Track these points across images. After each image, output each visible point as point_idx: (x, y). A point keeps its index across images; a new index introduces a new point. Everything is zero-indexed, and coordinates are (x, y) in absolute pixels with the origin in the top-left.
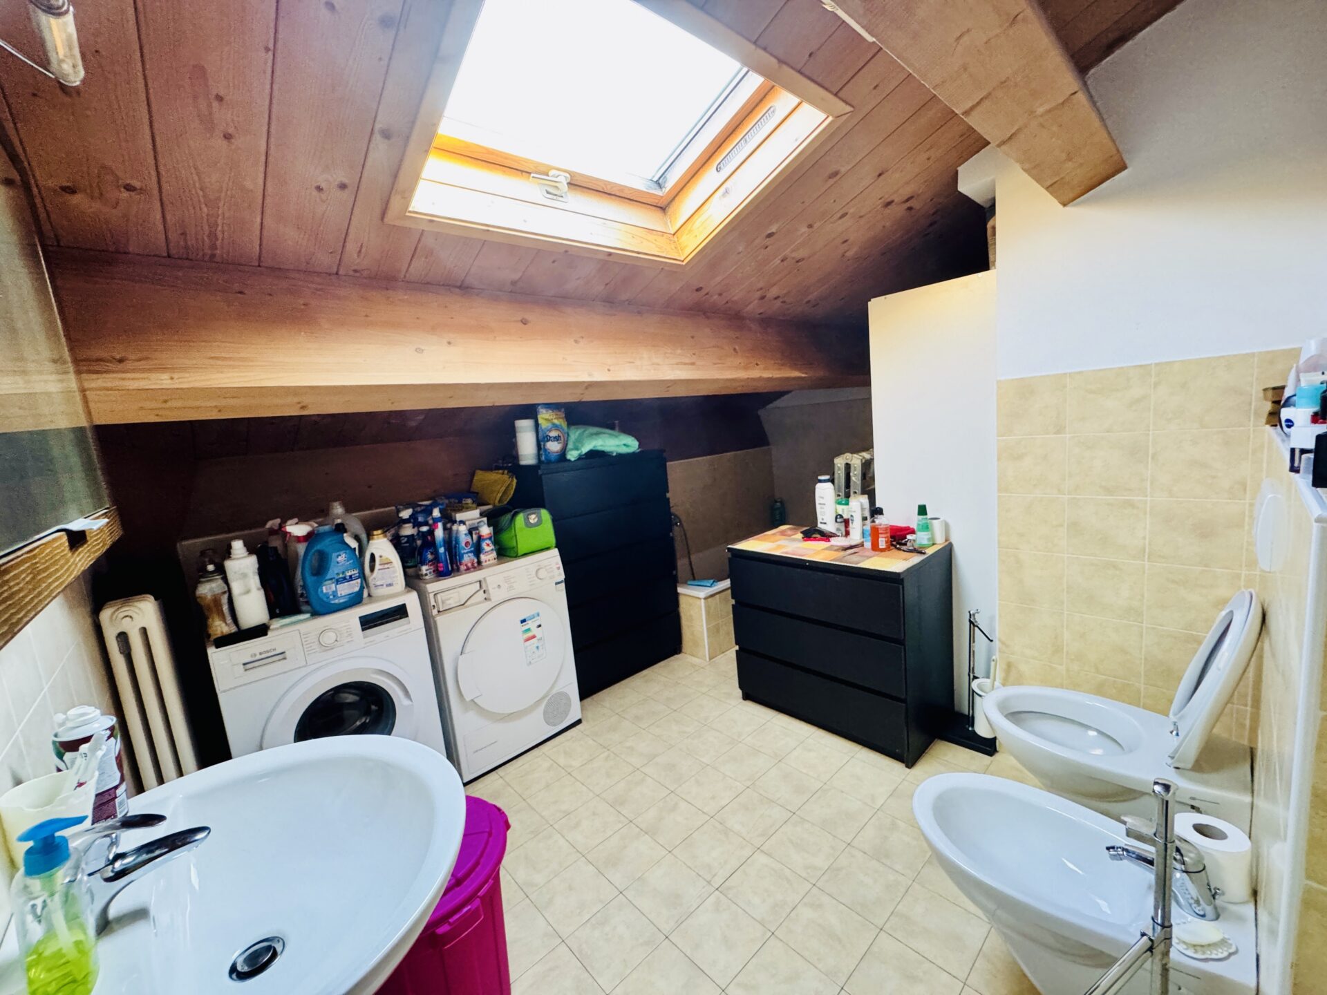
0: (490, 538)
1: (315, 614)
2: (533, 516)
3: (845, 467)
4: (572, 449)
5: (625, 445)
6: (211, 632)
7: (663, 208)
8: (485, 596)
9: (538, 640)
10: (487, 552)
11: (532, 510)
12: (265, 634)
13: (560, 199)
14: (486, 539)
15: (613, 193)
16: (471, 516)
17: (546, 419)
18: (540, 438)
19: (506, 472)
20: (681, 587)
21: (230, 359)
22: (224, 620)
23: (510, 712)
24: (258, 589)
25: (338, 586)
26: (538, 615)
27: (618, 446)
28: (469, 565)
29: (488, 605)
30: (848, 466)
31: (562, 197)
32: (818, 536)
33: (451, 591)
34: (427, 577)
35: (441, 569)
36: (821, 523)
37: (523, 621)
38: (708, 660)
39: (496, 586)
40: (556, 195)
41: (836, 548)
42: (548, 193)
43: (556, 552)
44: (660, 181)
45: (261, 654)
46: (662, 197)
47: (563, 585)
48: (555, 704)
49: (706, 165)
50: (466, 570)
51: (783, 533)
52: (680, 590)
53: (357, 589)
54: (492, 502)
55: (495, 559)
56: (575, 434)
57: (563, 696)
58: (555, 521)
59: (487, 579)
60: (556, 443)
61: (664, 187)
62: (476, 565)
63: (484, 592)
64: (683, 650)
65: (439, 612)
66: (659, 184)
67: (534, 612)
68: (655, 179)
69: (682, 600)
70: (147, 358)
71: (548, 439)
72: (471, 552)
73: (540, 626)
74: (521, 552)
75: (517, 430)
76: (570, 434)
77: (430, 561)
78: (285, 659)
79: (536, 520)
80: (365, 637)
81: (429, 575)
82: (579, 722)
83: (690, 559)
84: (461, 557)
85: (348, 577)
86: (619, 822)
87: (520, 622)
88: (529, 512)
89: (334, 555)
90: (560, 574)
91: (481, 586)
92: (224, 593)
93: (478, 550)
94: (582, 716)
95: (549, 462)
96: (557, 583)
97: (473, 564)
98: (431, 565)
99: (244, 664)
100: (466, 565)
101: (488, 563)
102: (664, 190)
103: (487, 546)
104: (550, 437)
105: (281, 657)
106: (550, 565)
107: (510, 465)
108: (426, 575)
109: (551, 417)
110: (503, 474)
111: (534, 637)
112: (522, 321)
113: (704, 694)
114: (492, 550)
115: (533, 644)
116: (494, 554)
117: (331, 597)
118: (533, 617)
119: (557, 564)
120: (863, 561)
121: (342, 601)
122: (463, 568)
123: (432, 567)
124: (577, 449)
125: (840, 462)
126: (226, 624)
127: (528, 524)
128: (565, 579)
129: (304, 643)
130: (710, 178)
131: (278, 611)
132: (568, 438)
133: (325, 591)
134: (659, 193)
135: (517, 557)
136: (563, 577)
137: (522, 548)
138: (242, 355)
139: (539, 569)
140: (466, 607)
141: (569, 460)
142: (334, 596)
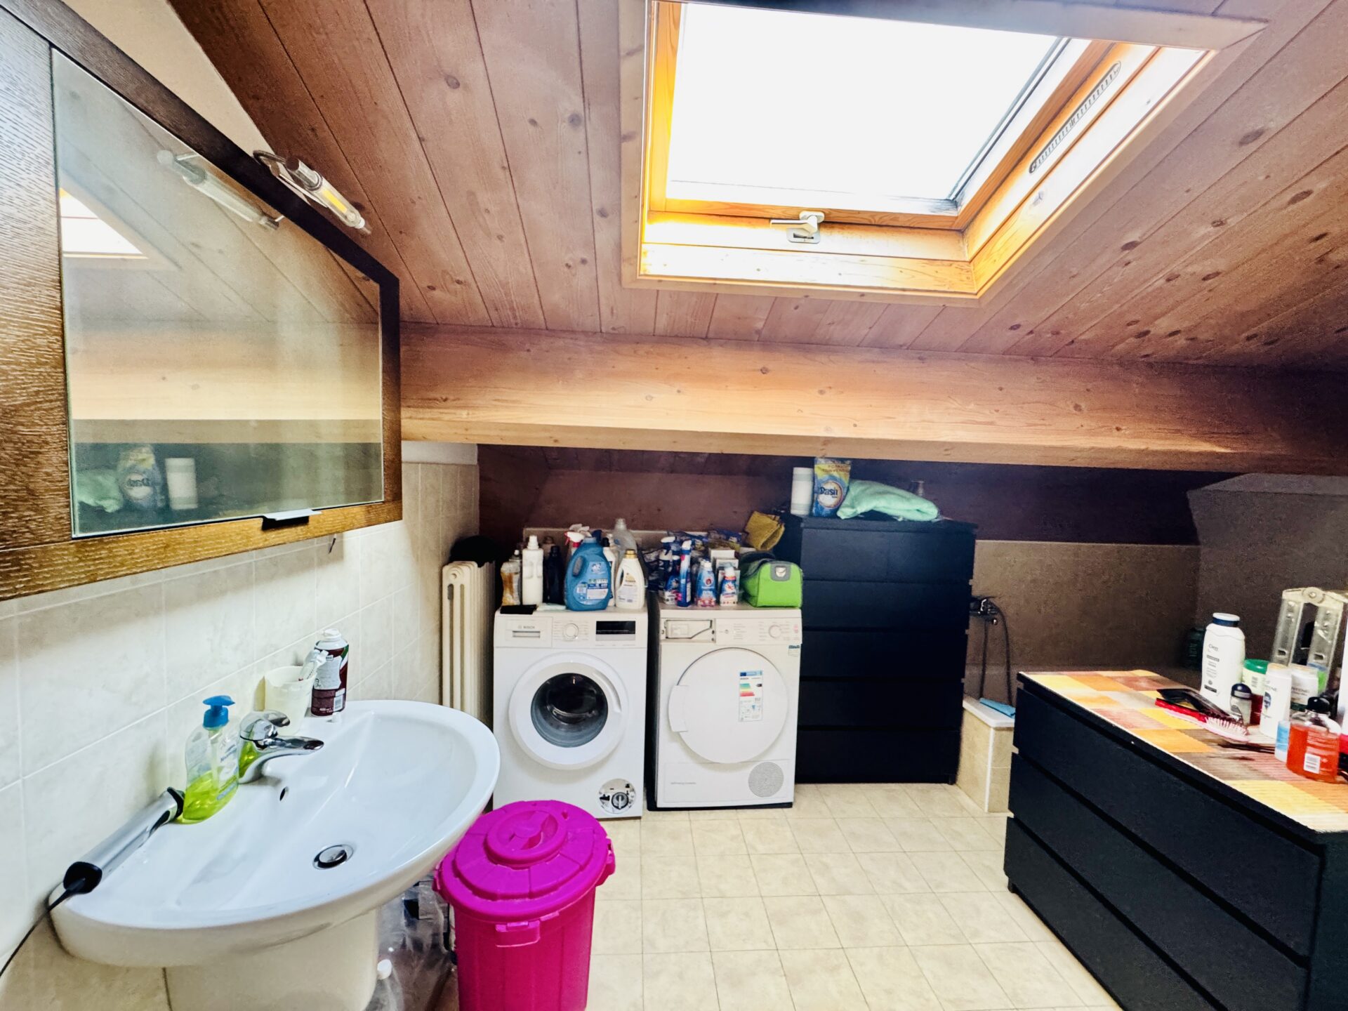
0: (734, 581)
1: (569, 608)
2: (781, 570)
3: (1304, 611)
4: (847, 506)
5: (918, 510)
6: (503, 601)
7: (960, 230)
8: (712, 636)
9: (756, 699)
10: (727, 594)
11: (782, 563)
12: (531, 613)
13: (812, 241)
14: (729, 581)
15: (884, 224)
16: (725, 556)
17: (823, 470)
18: (816, 489)
19: (778, 517)
20: (967, 701)
21: (506, 401)
22: (512, 592)
23: (711, 759)
24: (539, 577)
25: (588, 590)
26: (761, 673)
27: (908, 511)
28: (707, 602)
29: (712, 646)
30: (1310, 611)
31: (813, 238)
32: (1191, 707)
33: (680, 622)
34: (667, 603)
35: (679, 599)
36: (1206, 687)
37: (743, 674)
38: (986, 809)
39: (724, 630)
40: (805, 237)
41: (1210, 737)
42: (795, 236)
43: (798, 613)
44: (957, 199)
45: (525, 627)
46: (957, 218)
47: (799, 651)
48: (763, 774)
49: (1018, 167)
50: (702, 606)
51: (1130, 683)
52: (965, 704)
53: (603, 597)
54: (755, 546)
55: (734, 603)
56: (856, 489)
57: (774, 768)
58: (806, 579)
59: (717, 620)
60: (830, 496)
61: (960, 205)
62: (713, 604)
63: (713, 632)
64: (957, 783)
65: (667, 638)
66: (955, 203)
67: (758, 669)
68: (951, 198)
69: (967, 719)
70: (459, 399)
71: (822, 491)
72: (711, 590)
73: (760, 685)
74: (759, 604)
75: (794, 477)
76: (851, 489)
77: (673, 589)
78: (539, 637)
79: (783, 574)
80: (597, 640)
81: (670, 601)
82: (789, 805)
83: (984, 671)
84: (701, 591)
85: (597, 585)
86: (765, 942)
87: (739, 675)
88: (778, 565)
89: (591, 563)
90: (796, 639)
91: (711, 626)
92: (516, 573)
93: (718, 590)
94: (795, 798)
95: (819, 516)
96: (791, 647)
97: (710, 602)
98: (674, 593)
99: (515, 632)
100: (704, 601)
101: (726, 605)
102: (959, 208)
103: (729, 588)
104: (825, 490)
105: (537, 634)
106: (787, 625)
107: (783, 511)
108: (668, 600)
109: (830, 468)
110: (774, 519)
111: (751, 694)
112: (761, 370)
113: (955, 851)
114: (733, 593)
115: (750, 701)
116: (735, 598)
117: (582, 598)
118: (754, 674)
119: (796, 626)
120: (1242, 778)
121: (589, 603)
122: (700, 603)
123: (675, 595)
124: (853, 507)
125: (1294, 599)
126: (513, 597)
127: (774, 577)
128: (802, 645)
129: (554, 629)
130: (1023, 181)
131: (549, 598)
132: (847, 493)
133: (578, 592)
134: (953, 213)
135: (756, 607)
136: (799, 642)
137: (762, 599)
138: (514, 398)
139: (772, 626)
140: (694, 642)
141: (839, 518)
142: (584, 598)
